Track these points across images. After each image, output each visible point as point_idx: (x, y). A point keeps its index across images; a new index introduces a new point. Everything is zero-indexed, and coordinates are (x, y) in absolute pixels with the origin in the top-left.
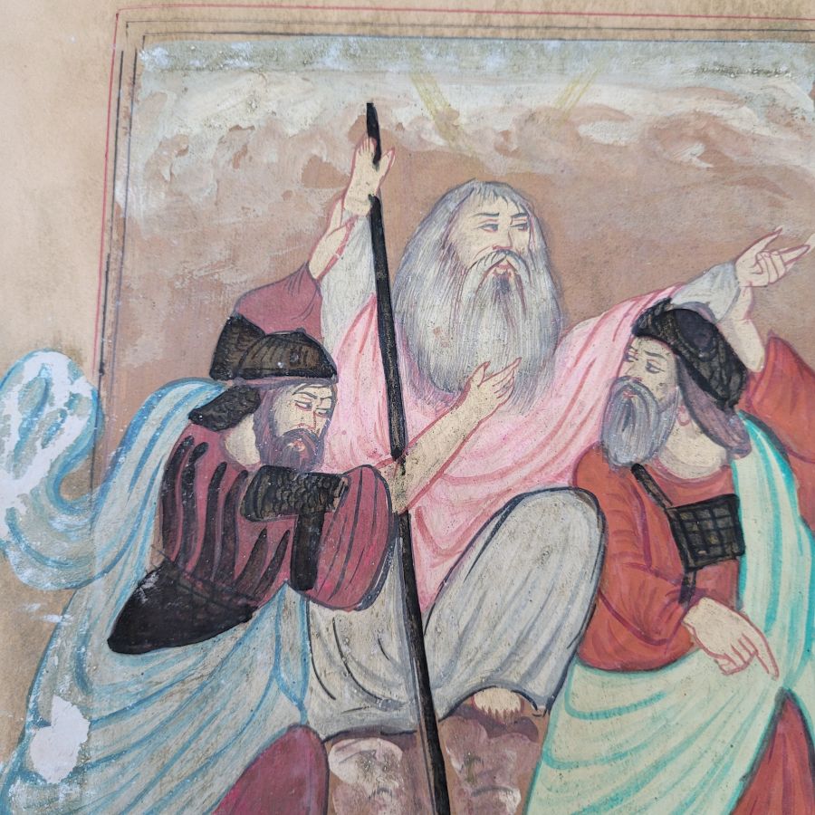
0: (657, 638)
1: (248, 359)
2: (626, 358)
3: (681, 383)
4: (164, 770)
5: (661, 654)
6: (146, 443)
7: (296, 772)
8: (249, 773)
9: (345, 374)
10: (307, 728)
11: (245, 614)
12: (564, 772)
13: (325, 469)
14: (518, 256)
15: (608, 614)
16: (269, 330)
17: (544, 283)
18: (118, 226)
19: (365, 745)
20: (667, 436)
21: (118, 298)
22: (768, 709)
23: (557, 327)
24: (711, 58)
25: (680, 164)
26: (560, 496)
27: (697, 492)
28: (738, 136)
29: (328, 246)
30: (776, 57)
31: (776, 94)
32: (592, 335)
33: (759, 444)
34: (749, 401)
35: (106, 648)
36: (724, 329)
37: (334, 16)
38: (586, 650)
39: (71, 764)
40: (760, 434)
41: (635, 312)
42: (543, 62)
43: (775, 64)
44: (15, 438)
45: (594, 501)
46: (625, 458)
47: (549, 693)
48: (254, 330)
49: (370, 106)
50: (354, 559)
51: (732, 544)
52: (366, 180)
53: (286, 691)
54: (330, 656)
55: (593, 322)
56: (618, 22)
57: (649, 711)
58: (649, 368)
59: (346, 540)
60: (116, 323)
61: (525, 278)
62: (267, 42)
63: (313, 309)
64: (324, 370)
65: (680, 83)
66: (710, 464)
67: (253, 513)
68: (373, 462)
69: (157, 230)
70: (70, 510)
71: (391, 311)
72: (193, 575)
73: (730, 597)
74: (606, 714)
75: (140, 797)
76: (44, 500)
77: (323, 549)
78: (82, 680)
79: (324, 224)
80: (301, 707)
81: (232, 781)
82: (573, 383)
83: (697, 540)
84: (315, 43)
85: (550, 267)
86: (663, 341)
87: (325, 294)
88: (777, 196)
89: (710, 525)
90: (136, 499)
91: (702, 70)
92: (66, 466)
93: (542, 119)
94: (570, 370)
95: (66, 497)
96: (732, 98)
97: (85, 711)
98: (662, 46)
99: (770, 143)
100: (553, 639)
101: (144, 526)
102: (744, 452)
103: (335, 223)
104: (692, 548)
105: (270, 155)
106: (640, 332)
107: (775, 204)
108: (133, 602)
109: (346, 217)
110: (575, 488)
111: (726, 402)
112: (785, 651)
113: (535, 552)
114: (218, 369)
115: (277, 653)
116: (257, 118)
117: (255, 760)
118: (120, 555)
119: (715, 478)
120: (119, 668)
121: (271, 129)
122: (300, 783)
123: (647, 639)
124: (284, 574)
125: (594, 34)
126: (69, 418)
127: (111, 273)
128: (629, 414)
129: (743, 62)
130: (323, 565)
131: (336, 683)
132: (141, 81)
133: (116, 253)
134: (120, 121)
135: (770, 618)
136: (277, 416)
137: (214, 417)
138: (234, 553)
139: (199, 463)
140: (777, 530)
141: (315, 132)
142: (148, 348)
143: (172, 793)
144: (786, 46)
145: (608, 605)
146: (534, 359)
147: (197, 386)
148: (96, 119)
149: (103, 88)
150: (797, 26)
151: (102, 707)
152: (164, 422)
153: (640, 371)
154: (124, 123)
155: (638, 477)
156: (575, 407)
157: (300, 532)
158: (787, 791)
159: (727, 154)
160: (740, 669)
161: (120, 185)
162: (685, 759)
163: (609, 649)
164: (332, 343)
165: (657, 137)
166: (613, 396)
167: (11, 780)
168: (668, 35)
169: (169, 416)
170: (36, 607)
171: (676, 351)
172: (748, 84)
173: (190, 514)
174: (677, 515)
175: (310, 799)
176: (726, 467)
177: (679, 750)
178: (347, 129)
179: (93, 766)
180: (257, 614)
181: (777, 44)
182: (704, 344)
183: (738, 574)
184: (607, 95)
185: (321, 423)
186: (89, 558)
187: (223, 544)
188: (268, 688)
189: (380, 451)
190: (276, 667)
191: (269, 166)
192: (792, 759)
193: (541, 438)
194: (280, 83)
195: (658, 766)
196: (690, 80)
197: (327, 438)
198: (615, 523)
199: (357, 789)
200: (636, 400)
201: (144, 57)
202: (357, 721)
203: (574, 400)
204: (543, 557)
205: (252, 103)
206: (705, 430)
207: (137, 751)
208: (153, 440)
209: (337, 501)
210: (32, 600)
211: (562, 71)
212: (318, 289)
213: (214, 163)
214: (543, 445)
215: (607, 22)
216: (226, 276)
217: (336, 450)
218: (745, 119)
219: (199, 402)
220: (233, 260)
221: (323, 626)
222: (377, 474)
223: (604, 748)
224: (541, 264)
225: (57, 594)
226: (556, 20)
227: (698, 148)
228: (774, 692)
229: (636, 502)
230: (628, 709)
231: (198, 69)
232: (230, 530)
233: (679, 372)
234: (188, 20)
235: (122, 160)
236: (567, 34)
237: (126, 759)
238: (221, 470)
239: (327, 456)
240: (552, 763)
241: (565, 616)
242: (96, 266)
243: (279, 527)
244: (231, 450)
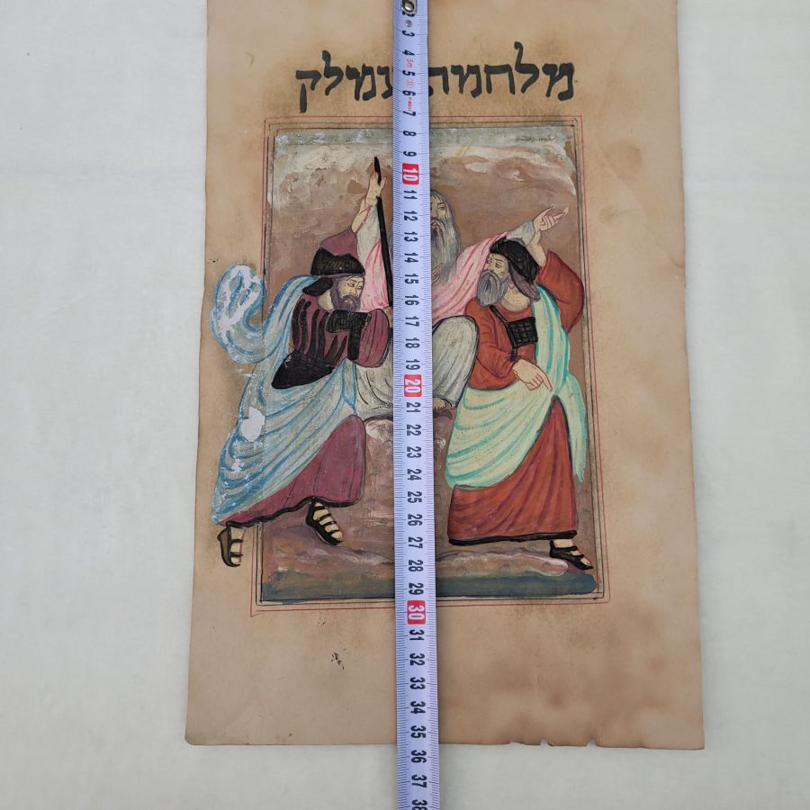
0: (501, 376)
1: (327, 266)
2: (487, 262)
3: (510, 271)
4: (298, 435)
5: (503, 382)
6: (284, 302)
7: (352, 435)
8: (332, 436)
9: (368, 272)
10: (356, 416)
11: (329, 371)
12: (464, 431)
13: (361, 311)
14: (441, 221)
15: (480, 366)
16: (336, 254)
17: (452, 232)
18: (269, 211)
19: (381, 422)
20: (504, 294)
21: (270, 242)
22: (548, 403)
23: (457, 250)
24: (522, 134)
25: (509, 180)
26: (459, 319)
27: (517, 316)
28: (534, 167)
29: (359, 218)
30: (549, 133)
31: (550, 149)
32: (472, 253)
33: (544, 296)
34: (539, 278)
35: (271, 387)
36: (529, 249)
37: (359, 120)
38: (471, 381)
39: (259, 433)
40: (544, 292)
41: (490, 243)
42: (450, 137)
43: (549, 136)
44: (229, 301)
45: (474, 320)
46: (486, 303)
47: (457, 400)
48: (329, 254)
49: (376, 159)
50: (374, 346)
51: (533, 337)
52: (375, 190)
53: (347, 402)
54: (365, 386)
55: (473, 247)
56: (481, 119)
57: (498, 406)
58: (497, 266)
59: (371, 339)
60: (269, 253)
61: (443, 230)
62: (331, 132)
63: (354, 245)
64: (359, 270)
65: (508, 145)
66: (523, 304)
67: (332, 329)
68: (381, 307)
69: (286, 213)
70: (254, 330)
71: (387, 245)
72: (307, 355)
73: (532, 359)
74: (481, 408)
75: (288, 446)
76: (242, 327)
77: (361, 343)
78: (261, 400)
79: (357, 209)
80: (354, 408)
81: (326, 439)
82: (465, 273)
83: (518, 336)
84: (352, 131)
85: (454, 225)
86: (503, 254)
87: (359, 239)
88: (552, 192)
89: (523, 329)
90: (282, 325)
91: (517, 140)
92: (251, 313)
93: (450, 162)
94: (463, 268)
95: (251, 325)
96: (530, 151)
97: (263, 412)
98: (501, 130)
99: (547, 169)
100: (458, 377)
101: (285, 336)
102: (537, 300)
103: (362, 208)
104: (516, 340)
105: (333, 180)
106: (493, 251)
107: (550, 195)
108: (282, 367)
109: (367, 206)
110: (466, 316)
111: (530, 280)
112: (555, 380)
113: (449, 342)
114: (314, 272)
115: (343, 388)
116: (327, 165)
117: (335, 431)
118: (276, 348)
119: (525, 310)
120: (277, 394)
121: (334, 169)
122: (355, 438)
123: (497, 376)
124: (345, 354)
125: (471, 125)
126: (251, 293)
127: (266, 232)
128: (489, 285)
129: (535, 135)
130: (361, 349)
131: (368, 398)
132: (277, 150)
133: (268, 223)
134: (269, 167)
135: (549, 367)
136: (340, 290)
137: (314, 291)
138: (324, 345)
139: (307, 310)
140: (552, 331)
141: (352, 170)
142: (283, 263)
143: (301, 445)
144: (553, 128)
145: (480, 363)
146: (448, 263)
147: (305, 278)
148: (258, 167)
149: (260, 154)
150: (558, 119)
151: (270, 411)
152: (292, 293)
153: (493, 267)
154: (270, 168)
155: (492, 311)
156: (466, 282)
157: (351, 336)
158: (556, 436)
159: (529, 174)
160: (536, 388)
161: (269, 195)
162: (514, 425)
163: (482, 381)
164: (362, 259)
165: (499, 169)
166: (481, 278)
167: (234, 440)
168: (503, 125)
169: (294, 291)
170: (241, 370)
171: (508, 258)
172: (538, 145)
173: (305, 330)
174: (509, 325)
175: (358, 445)
176: (530, 306)
177: (511, 421)
178: (366, 169)
179: (269, 434)
180: (334, 370)
181: (549, 127)
182: (520, 255)
183: (535, 349)
184: (478, 151)
185: (359, 291)
186: (263, 350)
187: (319, 343)
188: (340, 400)
189: (384, 303)
190: (343, 392)
191: (333, 185)
192: (558, 423)
193: (451, 295)
194: (337, 149)
195: (502, 428)
196: (513, 144)
197: (362, 298)
198: (482, 329)
199: (378, 440)
200: (491, 279)
201: (278, 139)
202: (377, 413)
203: (465, 280)
204: (453, 344)
205: (325, 159)
206: (520, 291)
207: (285, 428)
208: (288, 301)
209: (366, 324)
210: (239, 368)
211: (458, 141)
212: (356, 236)
213: (310, 185)
214: (452, 298)
215: (476, 120)
216: (316, 232)
217: (365, 303)
218: (536, 160)
219: (307, 285)
220: (319, 225)
221: (362, 374)
222: (383, 312)
223: (480, 421)
224: (450, 224)
225: (249, 365)
226: (454, 119)
227: (517, 173)
228: (551, 396)
229: (491, 320)
230: (490, 405)
231: (302, 144)
232: (322, 336)
233: (510, 267)
234: (296, 123)
235: (270, 184)
236: (459, 126)
237: (281, 431)
238: (317, 312)
239: (362, 306)
240: (458, 428)
241: (463, 367)
242: (260, 230)
243: (342, 334)
244: (321, 304)
